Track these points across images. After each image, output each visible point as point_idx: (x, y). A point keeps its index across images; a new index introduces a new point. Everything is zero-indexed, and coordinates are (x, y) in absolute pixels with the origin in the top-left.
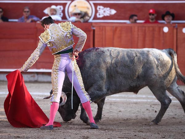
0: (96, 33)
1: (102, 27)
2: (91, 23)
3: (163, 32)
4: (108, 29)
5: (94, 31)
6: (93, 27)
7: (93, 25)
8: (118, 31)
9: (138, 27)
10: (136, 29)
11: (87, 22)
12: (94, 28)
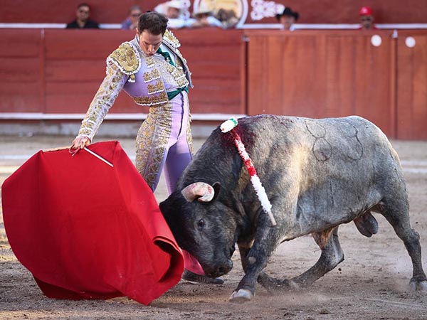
0: (251, 48)
1: (262, 38)
2: (242, 30)
3: (372, 46)
4: (272, 39)
5: (247, 44)
6: (246, 36)
7: (246, 33)
8: (290, 45)
9: (327, 36)
10: (323, 40)
11: (233, 27)
12: (248, 39)
